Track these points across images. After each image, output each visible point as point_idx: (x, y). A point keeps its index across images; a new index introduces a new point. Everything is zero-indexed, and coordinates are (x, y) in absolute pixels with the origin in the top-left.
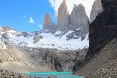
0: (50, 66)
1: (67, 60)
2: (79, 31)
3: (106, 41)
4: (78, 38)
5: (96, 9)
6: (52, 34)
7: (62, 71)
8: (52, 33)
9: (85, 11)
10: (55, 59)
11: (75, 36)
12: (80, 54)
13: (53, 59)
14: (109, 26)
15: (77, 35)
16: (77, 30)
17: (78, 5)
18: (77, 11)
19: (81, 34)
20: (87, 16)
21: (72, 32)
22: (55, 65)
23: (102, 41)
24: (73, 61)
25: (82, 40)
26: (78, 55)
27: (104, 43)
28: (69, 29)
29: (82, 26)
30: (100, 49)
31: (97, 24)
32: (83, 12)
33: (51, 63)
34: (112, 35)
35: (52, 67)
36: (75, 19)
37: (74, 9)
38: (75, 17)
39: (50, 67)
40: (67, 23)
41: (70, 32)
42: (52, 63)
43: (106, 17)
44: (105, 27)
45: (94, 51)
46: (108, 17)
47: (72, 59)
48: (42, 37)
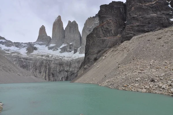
0: (44, 76)
1: (61, 70)
2: (72, 45)
3: (103, 51)
4: (70, 51)
5: (88, 27)
6: (46, 47)
7: (56, 80)
10: (48, 69)
11: (68, 49)
12: (73, 65)
13: (47, 70)
14: (105, 38)
15: (70, 48)
16: (70, 44)
17: (72, 22)
18: (71, 27)
19: (73, 48)
20: (79, 32)
21: (65, 45)
22: (49, 76)
23: (99, 52)
24: (66, 71)
25: (75, 53)
27: (100, 52)
28: (63, 43)
29: (75, 41)
30: (97, 58)
31: (95, 35)
33: (44, 73)
34: (108, 46)
35: (46, 77)
36: (69, 34)
37: (68, 25)
38: (69, 32)
40: (61, 37)
41: (63, 46)
42: (46, 73)
43: (103, 30)
44: (102, 38)
45: (91, 60)
46: (105, 30)
47: (66, 70)
48: (35, 49)
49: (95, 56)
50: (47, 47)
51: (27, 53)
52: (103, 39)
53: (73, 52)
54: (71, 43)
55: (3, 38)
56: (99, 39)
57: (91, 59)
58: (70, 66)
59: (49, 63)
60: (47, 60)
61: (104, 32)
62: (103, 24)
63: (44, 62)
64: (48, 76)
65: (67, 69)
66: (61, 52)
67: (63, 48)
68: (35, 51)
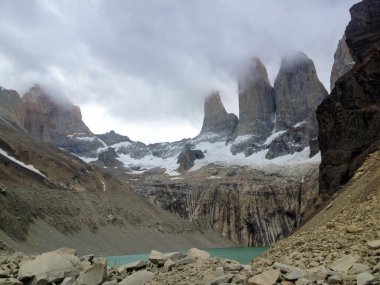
0: (225, 229)
1: (271, 211)
2: (302, 129)
4: (300, 150)
5: (346, 62)
6: (226, 145)
8: (228, 141)
9: (314, 72)
10: (236, 212)
11: (291, 144)
12: (308, 193)
13: (233, 212)
14: (374, 107)
15: (298, 140)
16: (296, 126)
18: (291, 75)
19: (307, 137)
21: (281, 132)
22: (239, 229)
23: (356, 153)
24: (288, 214)
25: (311, 156)
26: (303, 196)
27: (361, 155)
28: (272, 127)
29: (310, 115)
31: (338, 104)
32: (310, 74)
33: (225, 223)
35: (229, 233)
36: (288, 96)
37: (281, 70)
38: (287, 90)
39: (224, 234)
40: (265, 110)
41: (275, 135)
42: (229, 223)
43: (363, 81)
44: (363, 109)
45: (333, 183)
46: (370, 82)
47: (287, 209)
48: (199, 155)
49: (344, 167)
50: (230, 145)
51: (179, 170)
52: (364, 113)
53: (307, 149)
54: (298, 125)
55: (126, 139)
56: (352, 114)
57: (333, 179)
58: (300, 196)
59: (234, 192)
60: (228, 185)
61: (368, 87)
62: (361, 65)
63: (222, 189)
64: (237, 232)
65: (292, 206)
66: (270, 156)
67: (275, 142)
68: (197, 161)
